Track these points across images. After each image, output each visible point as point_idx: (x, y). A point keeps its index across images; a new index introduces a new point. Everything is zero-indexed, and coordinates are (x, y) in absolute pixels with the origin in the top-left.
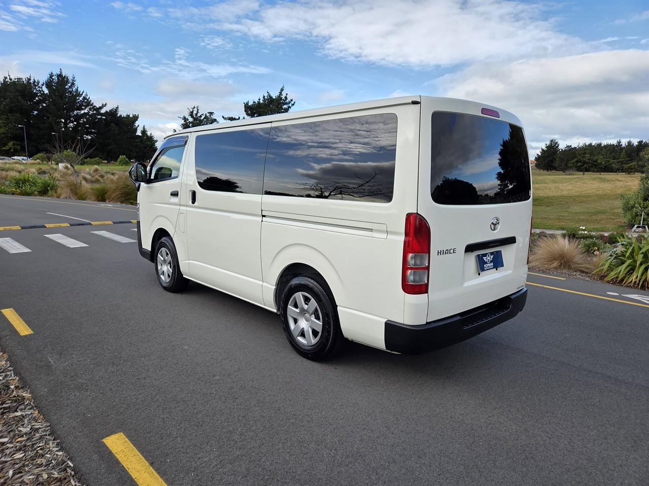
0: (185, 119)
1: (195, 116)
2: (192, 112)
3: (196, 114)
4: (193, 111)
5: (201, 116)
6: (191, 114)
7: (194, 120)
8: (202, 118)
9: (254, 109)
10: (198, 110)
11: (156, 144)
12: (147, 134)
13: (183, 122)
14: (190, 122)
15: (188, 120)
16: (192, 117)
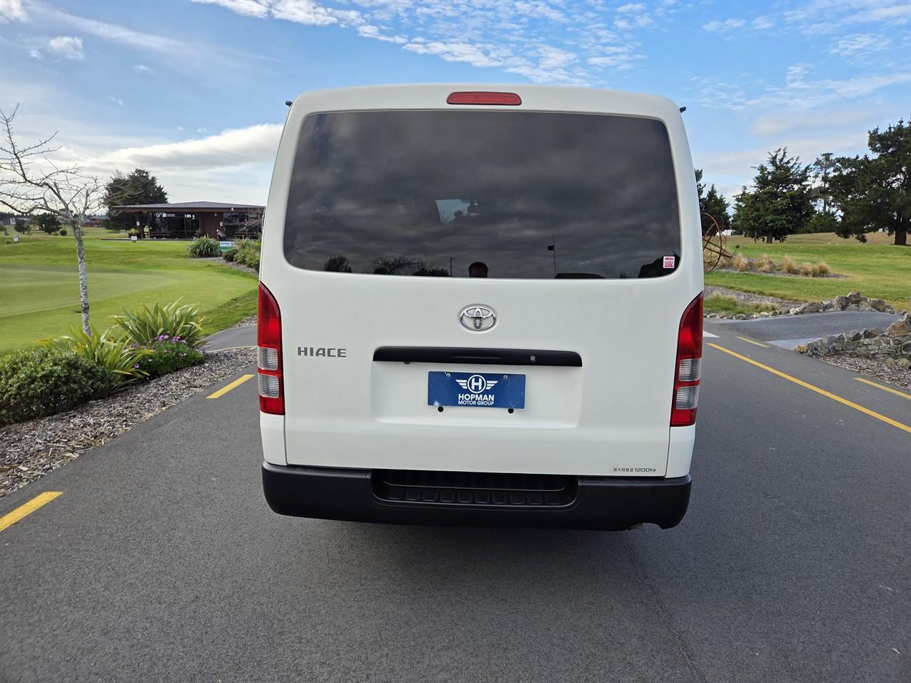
0: (762, 169)
1: (778, 163)
2: (774, 158)
3: (782, 160)
4: (776, 156)
5: (788, 162)
6: (773, 162)
7: (777, 169)
8: (790, 165)
9: (888, 140)
10: (785, 153)
11: (727, 209)
12: (715, 196)
13: (758, 173)
14: (769, 173)
15: (766, 169)
16: (773, 165)
